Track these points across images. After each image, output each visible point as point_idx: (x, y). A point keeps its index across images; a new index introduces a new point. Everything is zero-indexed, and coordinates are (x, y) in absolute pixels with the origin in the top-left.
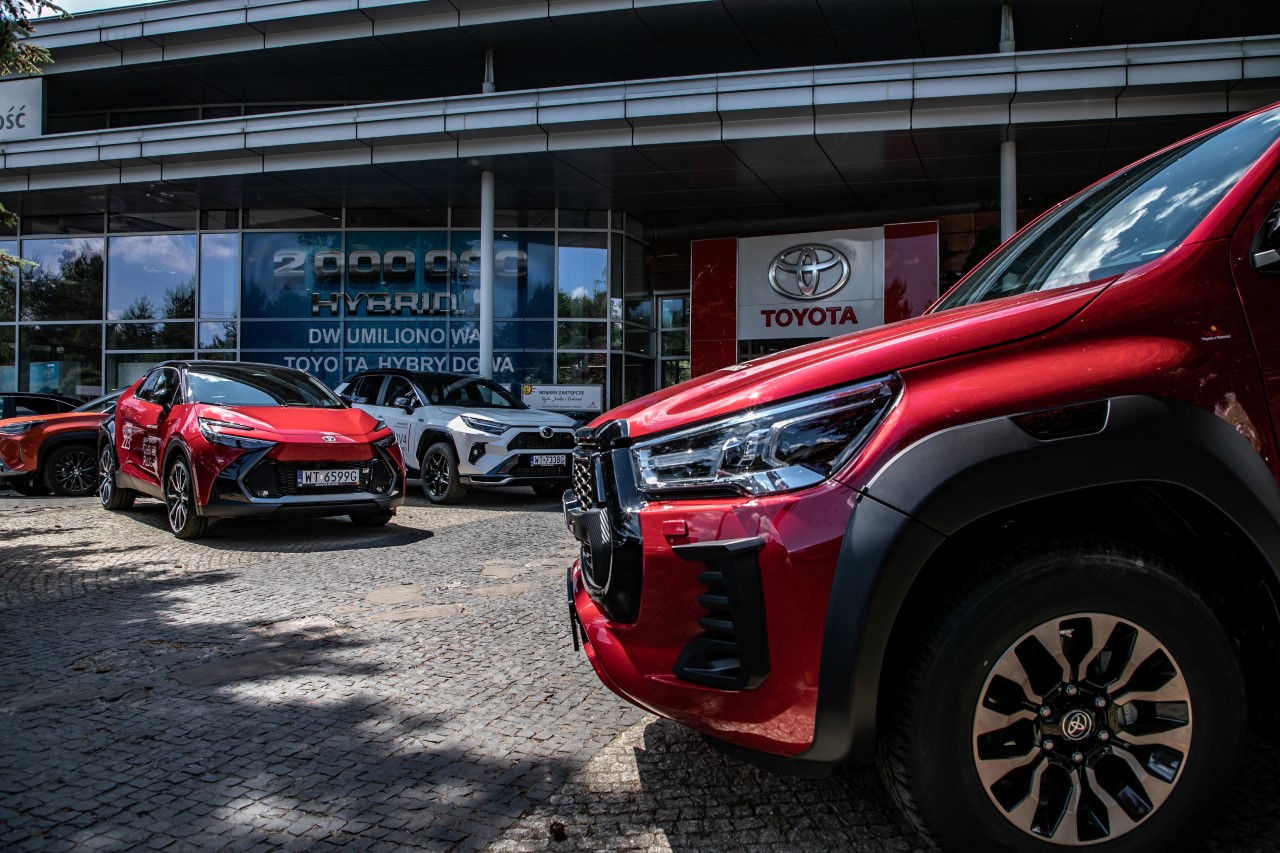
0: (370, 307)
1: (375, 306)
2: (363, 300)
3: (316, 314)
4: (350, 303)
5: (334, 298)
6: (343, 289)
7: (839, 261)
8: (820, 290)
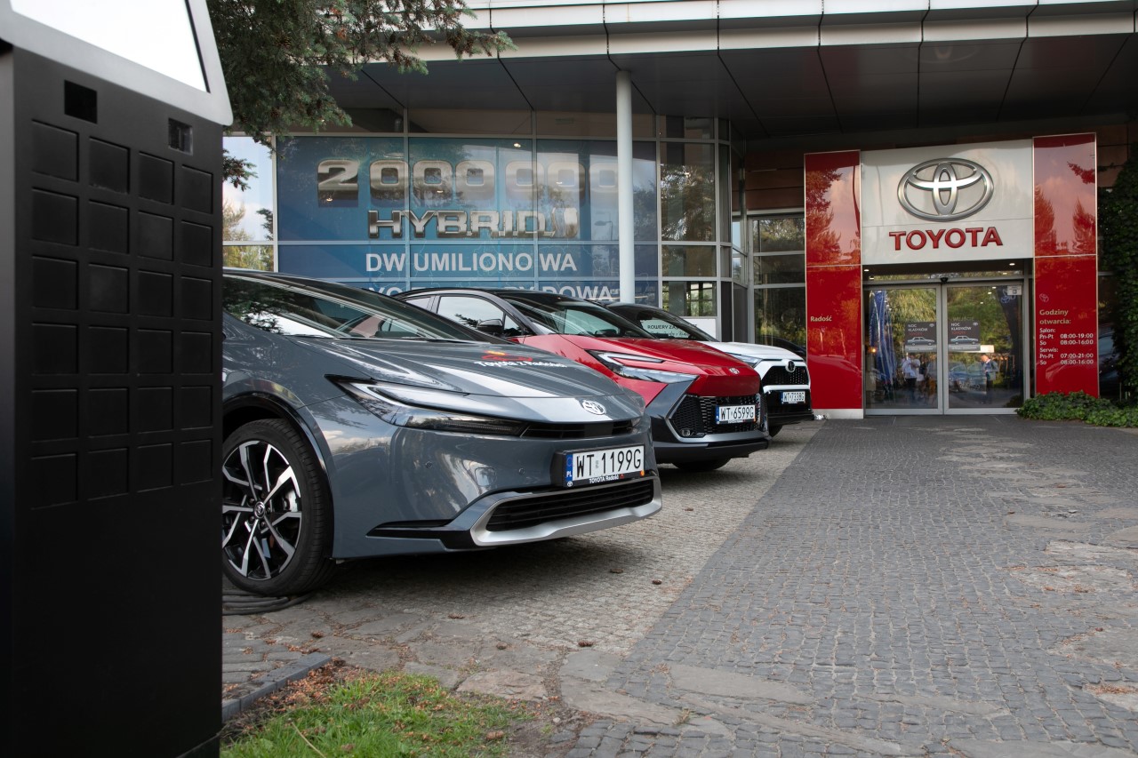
0: (441, 228)
1: (446, 227)
2: (431, 219)
3: (373, 236)
4: (416, 223)
5: (395, 218)
6: (407, 206)
7: (982, 177)
8: (960, 209)
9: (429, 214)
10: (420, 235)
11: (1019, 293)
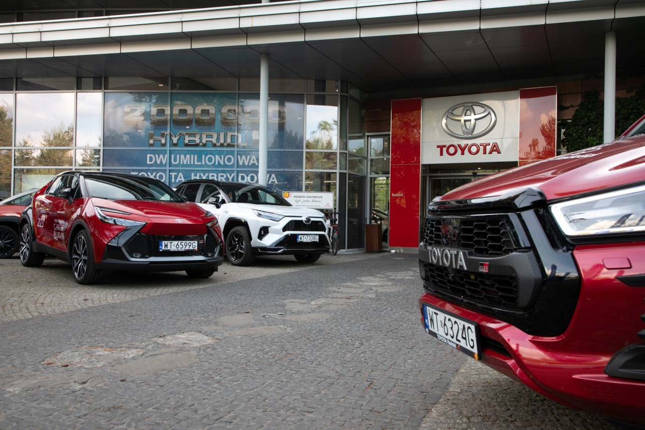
0: (186, 141)
1: (189, 141)
2: (182, 137)
3: (151, 145)
4: (173, 138)
5: (163, 135)
6: (169, 129)
8: (476, 132)
9: (180, 133)
10: (175, 145)
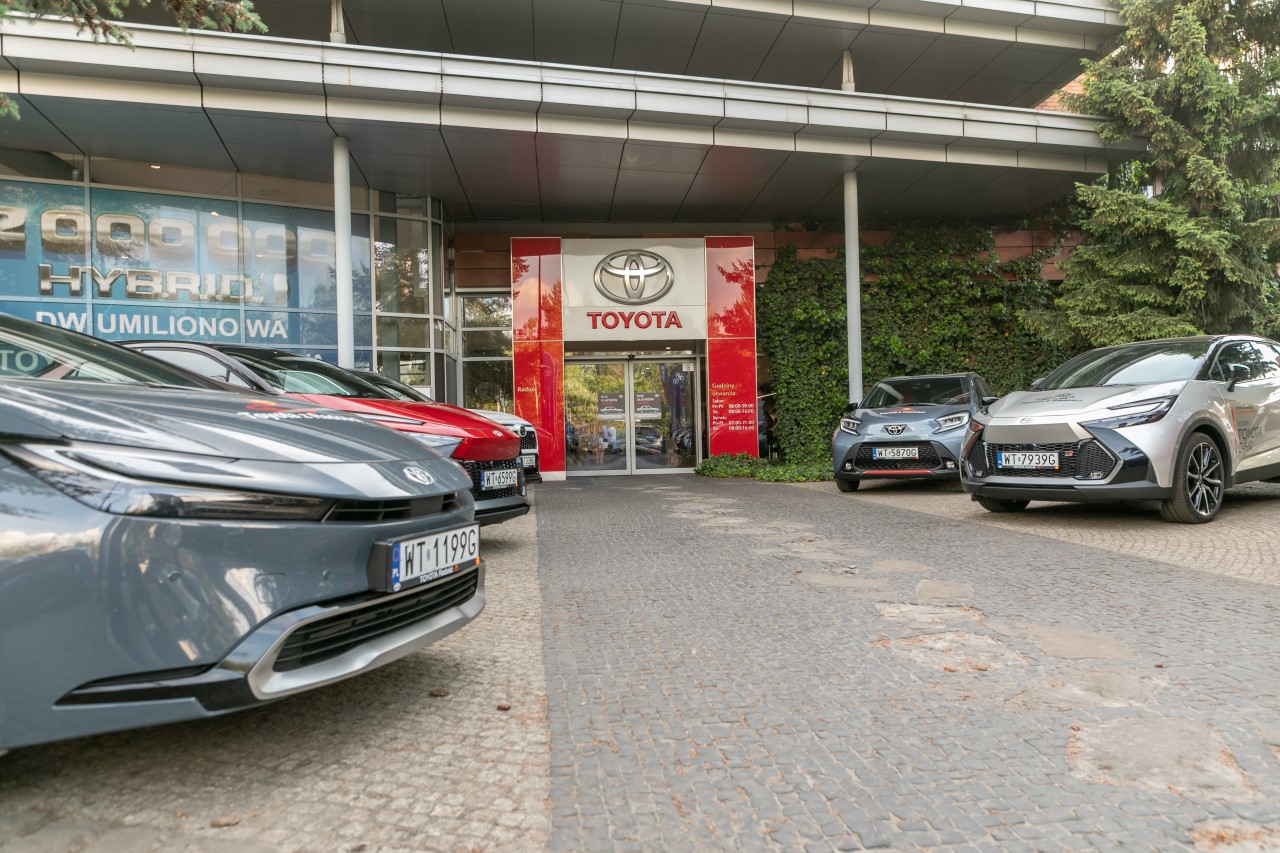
0: (132, 288)
1: (138, 287)
2: (119, 277)
4: (100, 281)
5: (74, 273)
6: (88, 262)
7: (664, 268)
8: (647, 294)
9: (117, 272)
10: (105, 294)
11: (692, 369)
